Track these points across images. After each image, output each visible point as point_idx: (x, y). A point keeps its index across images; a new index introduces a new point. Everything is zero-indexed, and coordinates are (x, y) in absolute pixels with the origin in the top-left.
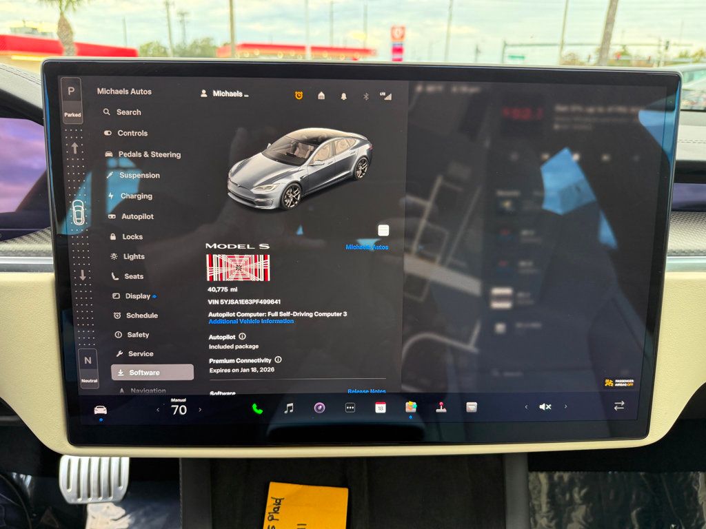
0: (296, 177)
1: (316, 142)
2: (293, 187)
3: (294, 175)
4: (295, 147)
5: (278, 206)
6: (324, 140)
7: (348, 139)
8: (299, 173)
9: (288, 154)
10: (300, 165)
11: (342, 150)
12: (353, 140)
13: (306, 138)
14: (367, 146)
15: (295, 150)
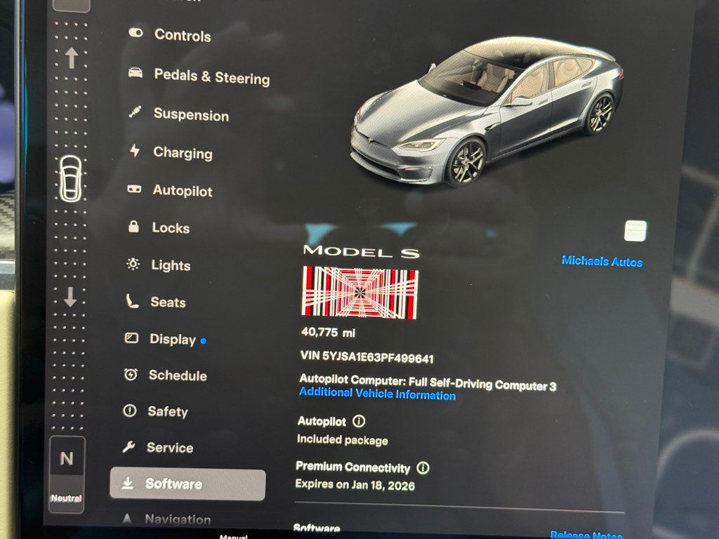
0: (478, 127)
1: (519, 62)
2: (471, 144)
3: (474, 123)
4: (481, 71)
5: (440, 180)
6: (534, 58)
7: (580, 60)
8: (485, 119)
9: (465, 82)
10: (486, 105)
11: (568, 78)
12: (588, 61)
13: (502, 56)
14: (614, 73)
15: (480, 76)
